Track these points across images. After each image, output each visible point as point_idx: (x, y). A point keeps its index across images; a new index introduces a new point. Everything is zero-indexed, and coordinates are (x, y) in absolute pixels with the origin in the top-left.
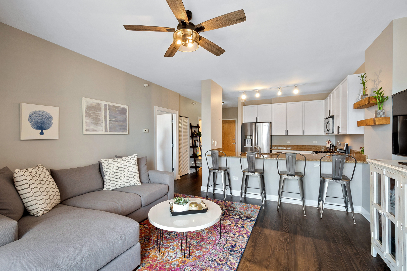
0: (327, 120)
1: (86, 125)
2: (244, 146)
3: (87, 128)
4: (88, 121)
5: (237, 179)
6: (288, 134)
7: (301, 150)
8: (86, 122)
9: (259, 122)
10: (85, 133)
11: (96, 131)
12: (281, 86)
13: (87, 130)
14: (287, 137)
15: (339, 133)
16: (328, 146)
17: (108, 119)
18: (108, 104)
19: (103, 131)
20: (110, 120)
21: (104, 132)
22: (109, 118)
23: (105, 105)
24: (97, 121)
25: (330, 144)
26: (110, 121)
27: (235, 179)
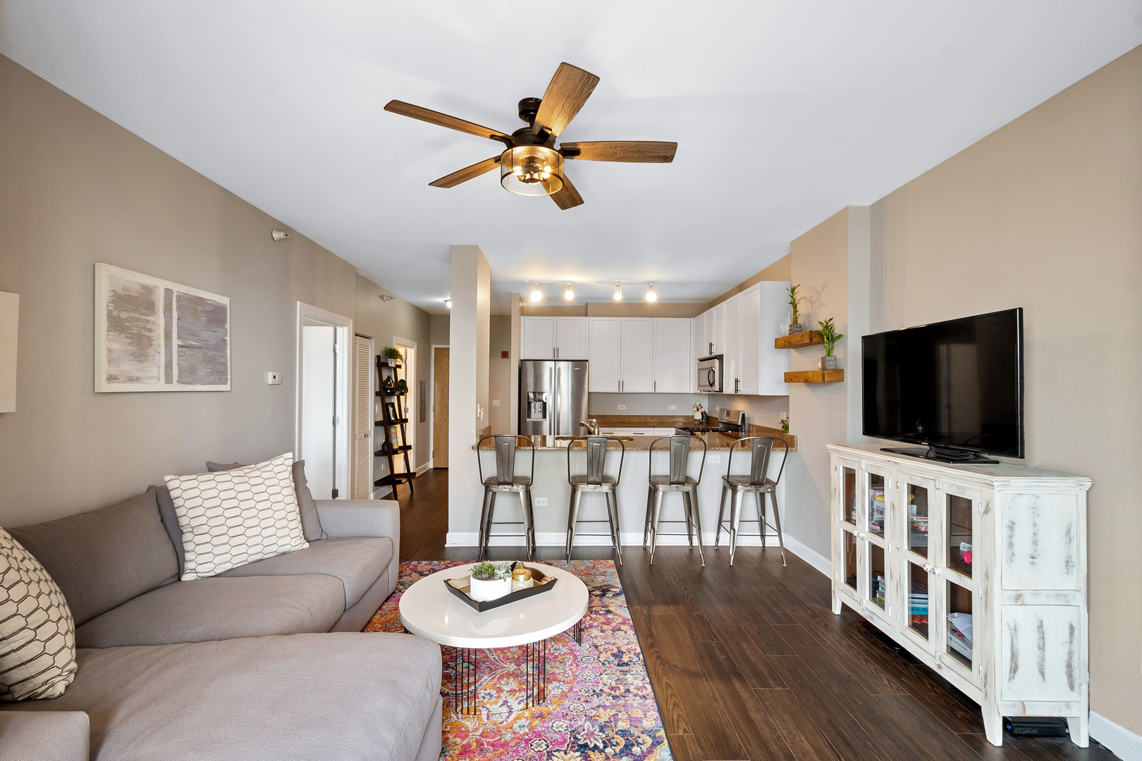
0: (706, 364)
1: (110, 362)
2: (528, 420)
3: (112, 373)
4: (115, 346)
5: (546, 504)
6: (625, 391)
7: (653, 427)
8: (109, 350)
9: (560, 358)
10: (103, 386)
11: (138, 379)
12: (622, 281)
13: (111, 378)
14: (620, 396)
15: (739, 393)
16: (698, 416)
17: (176, 342)
18: (177, 288)
19: (159, 379)
20: (181, 344)
21: (162, 386)
22: (179, 338)
23: (168, 292)
24: (141, 346)
25: (702, 413)
26: (180, 346)
27: (541, 505)
